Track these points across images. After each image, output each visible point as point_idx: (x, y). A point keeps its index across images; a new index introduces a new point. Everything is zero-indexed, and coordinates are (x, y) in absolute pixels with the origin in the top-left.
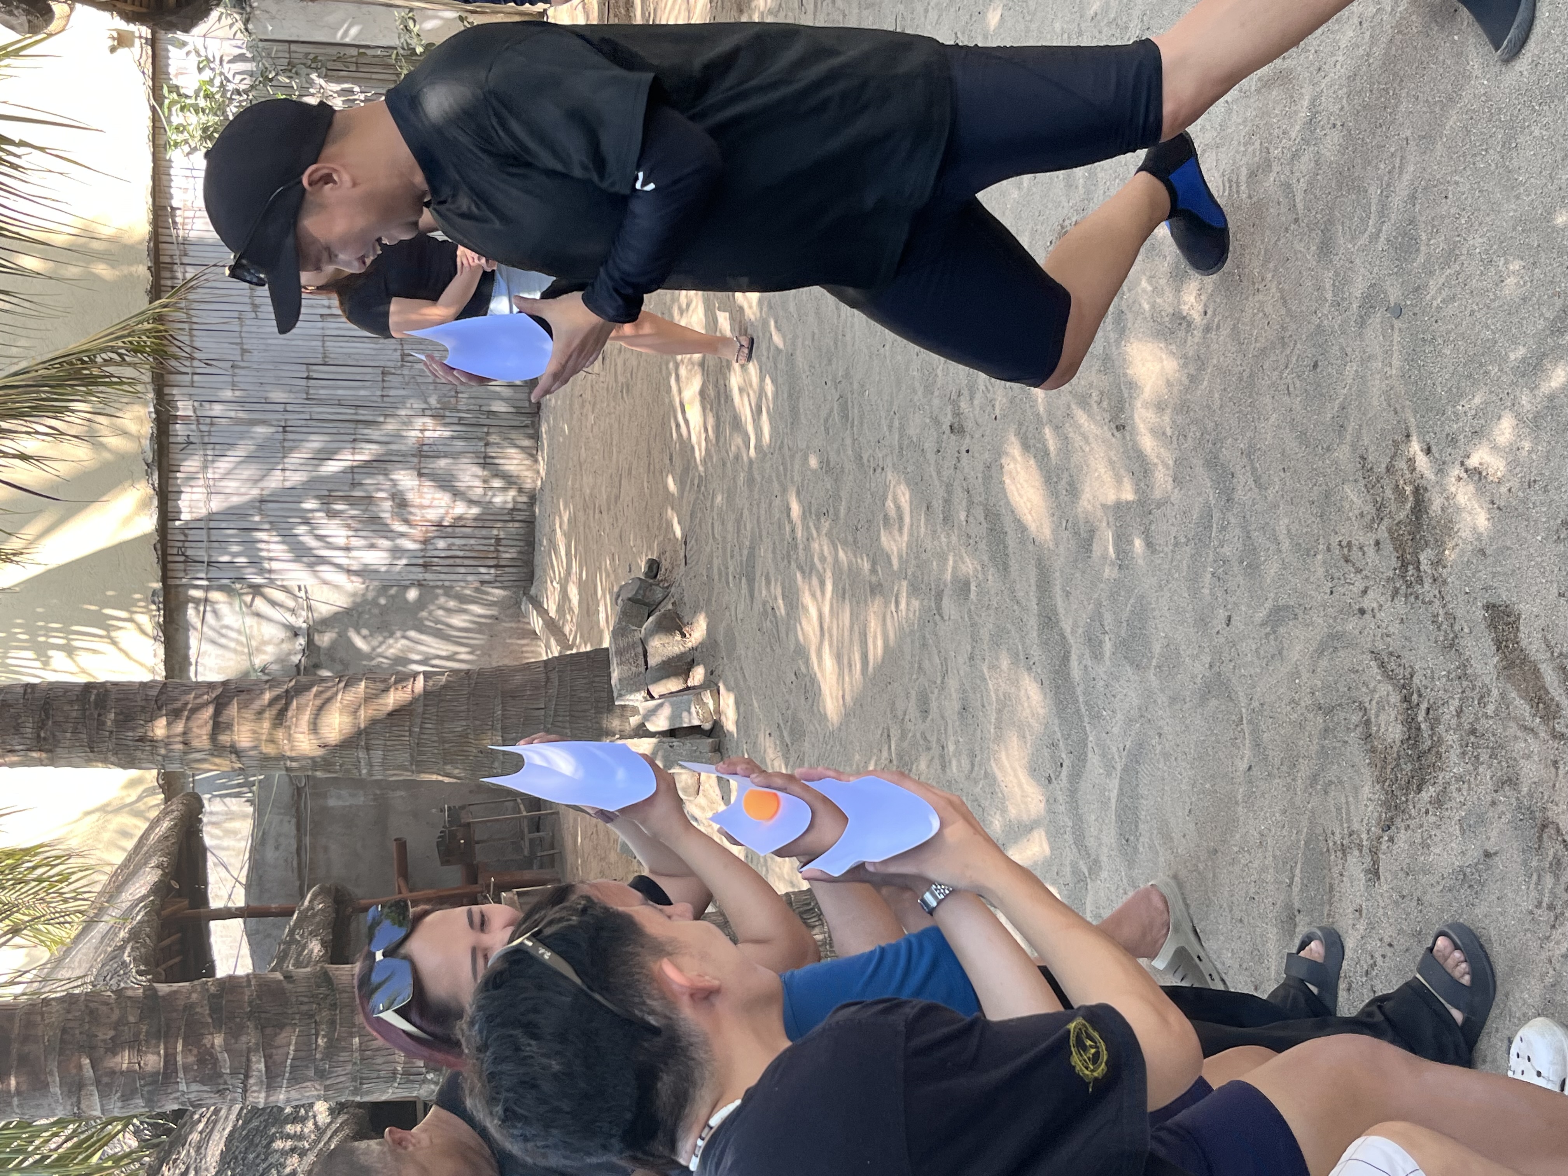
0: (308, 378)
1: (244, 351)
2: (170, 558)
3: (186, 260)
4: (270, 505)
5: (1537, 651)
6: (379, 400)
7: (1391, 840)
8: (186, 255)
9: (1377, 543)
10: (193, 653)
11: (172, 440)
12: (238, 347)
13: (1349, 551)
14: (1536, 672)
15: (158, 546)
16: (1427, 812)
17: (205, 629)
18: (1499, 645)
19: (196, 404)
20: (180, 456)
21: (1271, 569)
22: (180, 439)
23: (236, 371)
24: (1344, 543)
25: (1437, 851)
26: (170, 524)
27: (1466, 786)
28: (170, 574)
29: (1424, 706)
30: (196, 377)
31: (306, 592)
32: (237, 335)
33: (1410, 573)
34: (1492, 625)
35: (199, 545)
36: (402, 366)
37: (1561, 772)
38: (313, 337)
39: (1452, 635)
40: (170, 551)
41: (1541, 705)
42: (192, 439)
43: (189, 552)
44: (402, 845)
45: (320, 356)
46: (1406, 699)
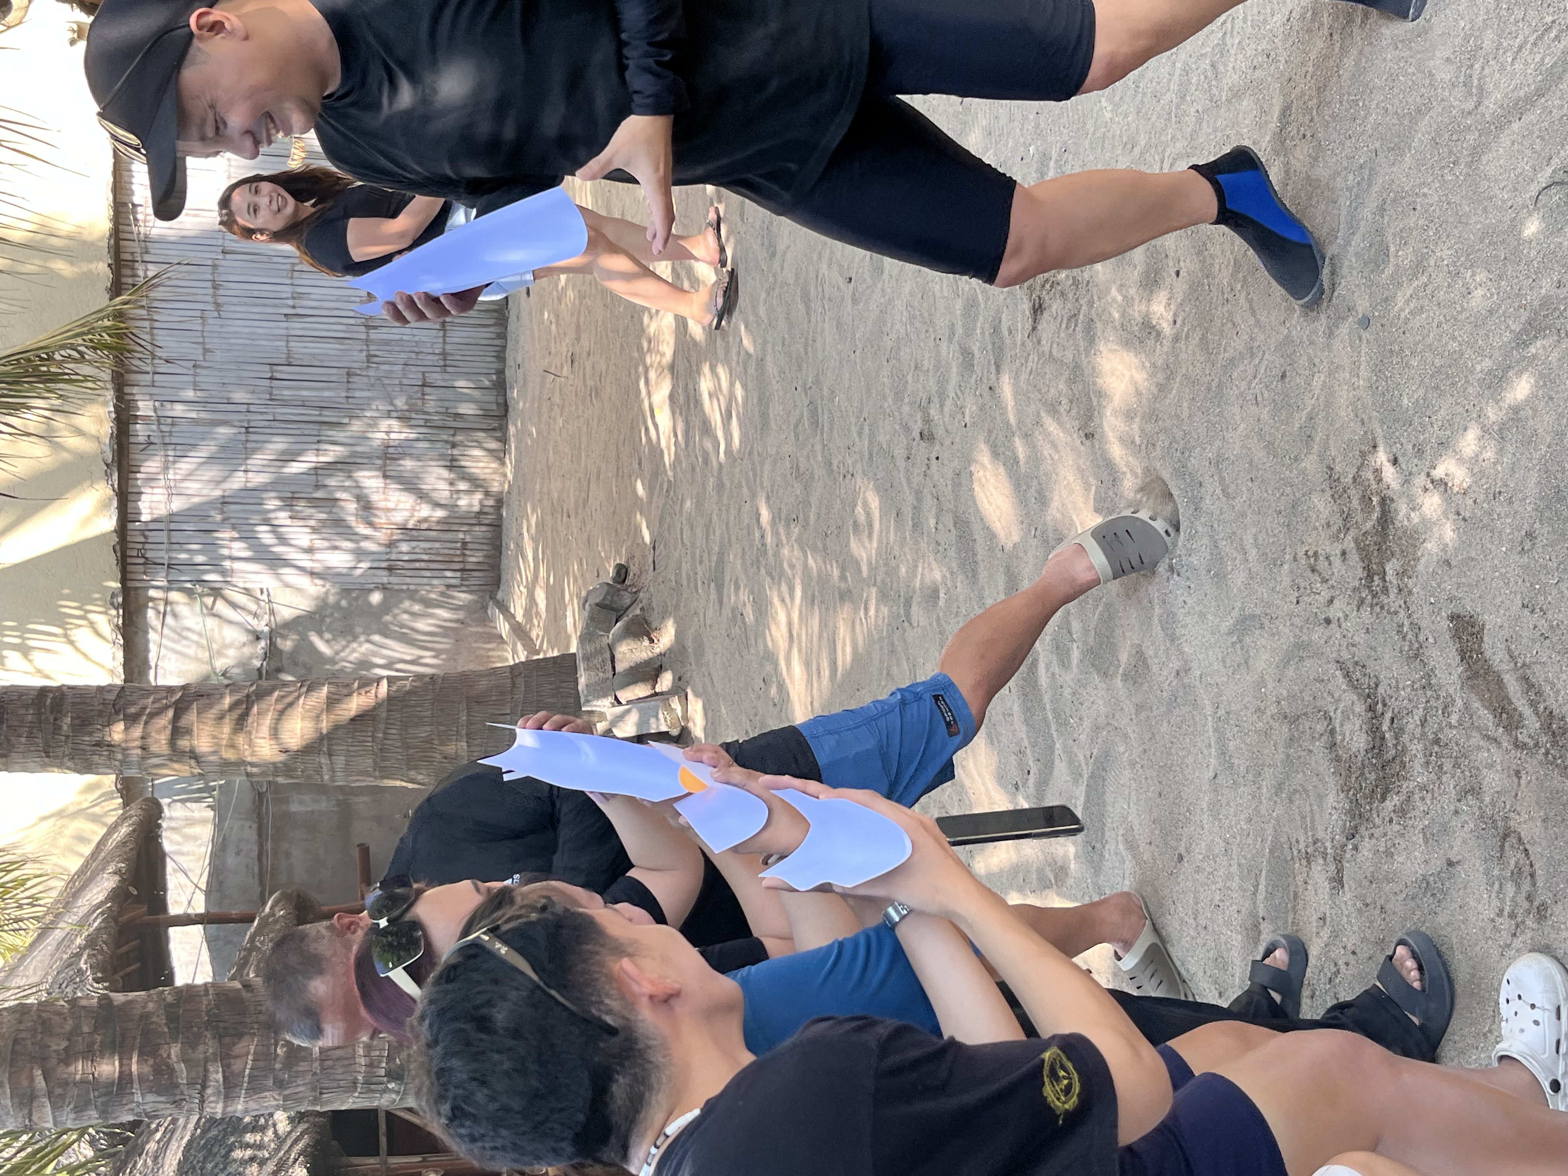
0: (271, 378)
1: (206, 351)
2: (129, 560)
3: (147, 258)
4: (233, 507)
5: (1501, 661)
6: (344, 401)
7: (1356, 848)
8: (147, 252)
9: (1344, 553)
10: (152, 656)
11: (132, 440)
12: (200, 347)
13: (1316, 560)
14: (1500, 683)
15: (118, 548)
16: (1391, 821)
17: (166, 631)
18: (1464, 655)
19: (157, 404)
20: (142, 457)
21: (1238, 578)
22: (141, 439)
23: (198, 370)
24: (1311, 553)
25: (1401, 860)
26: (131, 526)
27: (1430, 795)
28: (129, 576)
29: (1388, 716)
30: (157, 377)
31: (269, 595)
32: (199, 334)
33: (1376, 583)
34: (1457, 635)
35: (160, 546)
36: (368, 367)
37: (1523, 782)
38: (277, 338)
39: (1417, 645)
40: (130, 553)
41: (1504, 716)
42: (153, 440)
43: (149, 555)
44: (364, 850)
45: (284, 356)
46: (1371, 709)
